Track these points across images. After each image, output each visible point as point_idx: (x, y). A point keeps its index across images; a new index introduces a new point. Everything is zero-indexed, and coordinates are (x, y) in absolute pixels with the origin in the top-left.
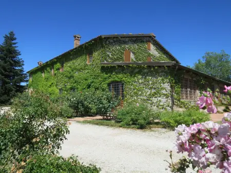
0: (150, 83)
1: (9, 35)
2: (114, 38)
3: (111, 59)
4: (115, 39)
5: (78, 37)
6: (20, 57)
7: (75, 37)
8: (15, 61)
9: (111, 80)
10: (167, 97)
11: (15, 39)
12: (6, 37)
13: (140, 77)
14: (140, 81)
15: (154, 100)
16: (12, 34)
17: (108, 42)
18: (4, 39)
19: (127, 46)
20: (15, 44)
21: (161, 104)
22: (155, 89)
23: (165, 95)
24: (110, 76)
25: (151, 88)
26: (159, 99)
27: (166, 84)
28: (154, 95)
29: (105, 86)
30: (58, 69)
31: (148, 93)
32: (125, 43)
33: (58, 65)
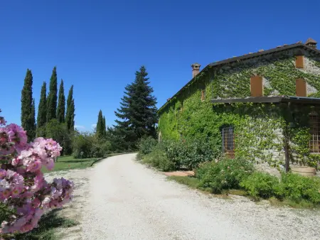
0: (261, 127)
1: (140, 71)
2: (231, 63)
3: (228, 92)
4: (233, 65)
5: (197, 67)
6: (152, 94)
7: (193, 66)
8: (147, 100)
9: (222, 123)
10: (280, 150)
11: (146, 74)
12: (137, 74)
13: (250, 118)
14: (250, 124)
15: (266, 152)
16: (143, 69)
17: (221, 71)
18: (135, 76)
19: (254, 70)
20: (146, 80)
21: (273, 159)
22: (266, 136)
23: (277, 146)
24: (221, 118)
25: (262, 135)
26: (271, 151)
27: (278, 129)
28: (265, 146)
29: (217, 131)
30: (179, 109)
31: (259, 143)
32: (251, 66)
33: (178, 104)
